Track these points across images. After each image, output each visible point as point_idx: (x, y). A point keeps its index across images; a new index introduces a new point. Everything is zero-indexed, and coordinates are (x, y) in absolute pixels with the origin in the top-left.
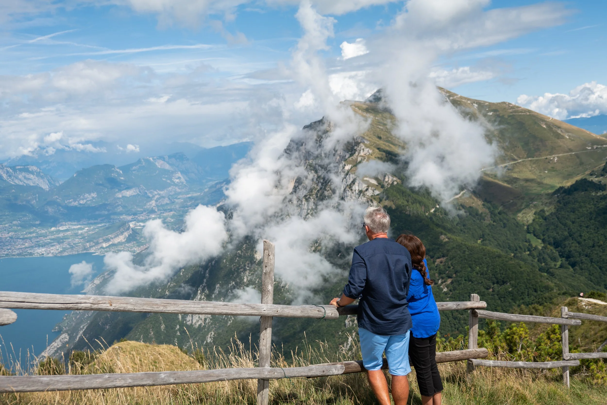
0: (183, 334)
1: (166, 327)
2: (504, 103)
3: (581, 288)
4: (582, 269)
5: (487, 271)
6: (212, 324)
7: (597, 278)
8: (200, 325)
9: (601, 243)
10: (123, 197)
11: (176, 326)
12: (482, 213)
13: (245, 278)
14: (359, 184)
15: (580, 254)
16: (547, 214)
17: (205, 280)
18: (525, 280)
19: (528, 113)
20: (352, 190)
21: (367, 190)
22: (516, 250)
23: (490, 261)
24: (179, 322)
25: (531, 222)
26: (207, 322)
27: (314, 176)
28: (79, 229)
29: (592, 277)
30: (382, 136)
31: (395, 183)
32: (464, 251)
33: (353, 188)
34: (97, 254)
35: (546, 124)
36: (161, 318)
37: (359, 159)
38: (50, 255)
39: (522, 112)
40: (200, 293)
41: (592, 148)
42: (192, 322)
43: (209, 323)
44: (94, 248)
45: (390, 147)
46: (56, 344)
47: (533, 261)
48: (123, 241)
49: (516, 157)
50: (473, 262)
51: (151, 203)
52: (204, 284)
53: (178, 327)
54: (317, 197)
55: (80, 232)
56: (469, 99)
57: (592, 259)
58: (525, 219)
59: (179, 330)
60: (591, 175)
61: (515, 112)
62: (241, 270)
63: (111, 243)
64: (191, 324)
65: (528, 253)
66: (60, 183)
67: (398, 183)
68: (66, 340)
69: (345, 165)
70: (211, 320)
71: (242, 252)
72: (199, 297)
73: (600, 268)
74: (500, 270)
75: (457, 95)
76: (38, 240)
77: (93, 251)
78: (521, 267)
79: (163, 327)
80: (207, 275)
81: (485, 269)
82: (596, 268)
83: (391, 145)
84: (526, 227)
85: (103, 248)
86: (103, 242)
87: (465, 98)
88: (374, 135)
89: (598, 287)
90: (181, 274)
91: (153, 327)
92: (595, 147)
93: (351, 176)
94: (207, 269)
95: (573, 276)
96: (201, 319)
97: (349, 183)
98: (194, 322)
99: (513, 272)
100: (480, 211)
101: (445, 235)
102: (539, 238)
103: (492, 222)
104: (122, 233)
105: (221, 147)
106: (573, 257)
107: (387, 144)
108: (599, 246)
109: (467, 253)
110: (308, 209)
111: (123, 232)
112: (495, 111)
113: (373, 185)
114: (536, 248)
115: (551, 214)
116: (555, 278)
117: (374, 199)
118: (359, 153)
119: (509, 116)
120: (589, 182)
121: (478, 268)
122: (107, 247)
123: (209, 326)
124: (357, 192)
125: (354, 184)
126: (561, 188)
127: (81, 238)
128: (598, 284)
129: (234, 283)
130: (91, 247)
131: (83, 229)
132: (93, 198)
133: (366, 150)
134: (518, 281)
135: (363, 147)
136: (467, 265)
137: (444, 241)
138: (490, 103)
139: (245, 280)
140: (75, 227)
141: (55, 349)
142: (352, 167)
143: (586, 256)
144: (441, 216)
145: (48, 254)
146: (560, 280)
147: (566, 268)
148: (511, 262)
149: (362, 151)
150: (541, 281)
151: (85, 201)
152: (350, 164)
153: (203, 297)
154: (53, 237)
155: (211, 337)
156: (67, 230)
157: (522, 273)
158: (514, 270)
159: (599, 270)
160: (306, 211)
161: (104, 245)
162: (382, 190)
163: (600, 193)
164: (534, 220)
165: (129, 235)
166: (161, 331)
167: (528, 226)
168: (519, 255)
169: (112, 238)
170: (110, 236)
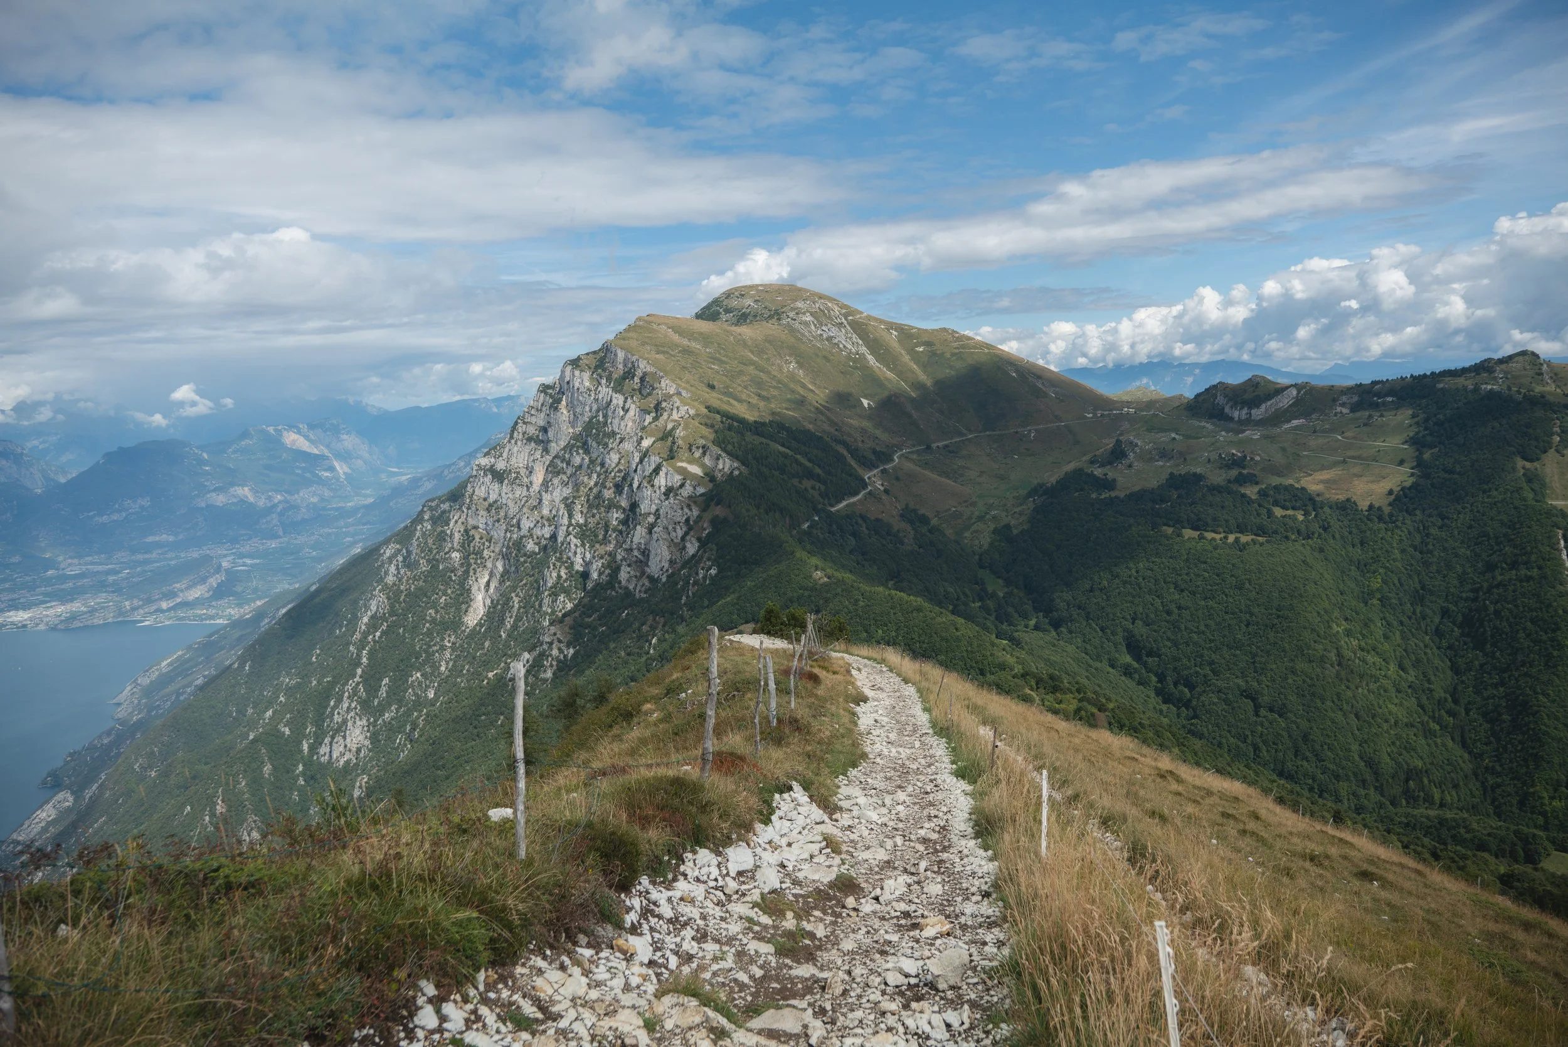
0: (312, 782)
1: (275, 768)
2: (945, 330)
3: (1067, 665)
4: (1070, 632)
5: (897, 637)
6: (371, 759)
7: (1096, 648)
8: (348, 762)
9: (1105, 583)
10: (208, 506)
11: (296, 766)
12: (898, 531)
13: (443, 663)
14: (667, 474)
15: (1068, 605)
16: (1015, 532)
17: (359, 671)
18: (965, 654)
19: (986, 351)
20: (653, 486)
21: (682, 486)
22: (958, 599)
23: (902, 619)
24: (302, 758)
25: (986, 547)
26: (362, 755)
27: (583, 459)
28: (109, 573)
29: (1088, 647)
30: (715, 383)
31: (736, 473)
32: (857, 601)
33: (656, 482)
34: (147, 623)
35: (1017, 371)
36: (263, 751)
37: (670, 426)
38: (42, 627)
39: (975, 348)
40: (349, 697)
41: (1095, 415)
42: (331, 756)
43: (365, 757)
44: (141, 611)
45: (731, 405)
46: (44, 814)
47: (986, 619)
48: (207, 595)
49: (964, 431)
50: (872, 622)
51: (268, 518)
52: (357, 679)
53: (301, 768)
54: (588, 500)
55: (111, 578)
56: (881, 321)
57: (1089, 613)
58: (977, 542)
59: (303, 774)
60: (1092, 462)
61: (963, 346)
62: (435, 648)
63: (179, 600)
64: (330, 761)
65: (978, 604)
66: (70, 477)
67: (741, 473)
68: (67, 804)
69: (642, 438)
70: (370, 750)
71: (437, 612)
72: (345, 705)
73: (1102, 629)
74: (920, 636)
75: (861, 313)
76: (16, 596)
77: (139, 618)
78: (957, 629)
79: (267, 769)
80: (364, 660)
81: (894, 634)
82: (1095, 630)
83: (732, 401)
84: (977, 557)
85: (163, 611)
86: (161, 599)
87: (876, 320)
88: (702, 382)
89: (1098, 665)
90: (314, 659)
91: (245, 771)
92: (1099, 414)
93: (653, 458)
94: (364, 649)
95: (1054, 645)
96: (350, 751)
97: (647, 473)
98: (335, 756)
99: (943, 639)
100: (896, 528)
101: (823, 569)
102: (999, 577)
103: (916, 548)
104: (203, 580)
105: (418, 408)
106: (1057, 610)
107: (725, 399)
108: (1101, 590)
109: (861, 604)
110: (570, 524)
111: (207, 577)
112: (928, 344)
113: (694, 476)
114: (993, 595)
115: (1021, 532)
116: (1022, 648)
117: (695, 502)
118: (670, 415)
119: (953, 355)
120: (1088, 475)
121: (880, 632)
122: (169, 609)
123: (365, 764)
124: (663, 489)
125: (658, 474)
126: (1041, 485)
127: (113, 592)
128: (1098, 658)
129: (418, 675)
130: (134, 609)
131: (119, 572)
132: (142, 507)
133: (683, 409)
134: (950, 655)
135: (678, 404)
136: (860, 628)
137: (822, 581)
138: (919, 329)
139: (443, 668)
140: (100, 568)
141: (43, 824)
142: (654, 442)
143: (1079, 608)
144: (821, 536)
145: (37, 625)
146: (1031, 652)
147: (1045, 630)
148: (939, 619)
149: (675, 411)
150: (992, 655)
151: (124, 514)
152: (651, 436)
153: (353, 705)
154: (49, 589)
155: (360, 787)
156: (82, 576)
157: (958, 639)
158: (944, 634)
159: (1100, 633)
160: (565, 528)
161: (164, 605)
162: (711, 485)
163: (1105, 495)
164: (991, 544)
165: (219, 584)
166: (263, 778)
167: (981, 555)
168: (962, 607)
169: (182, 591)
170: (178, 585)
